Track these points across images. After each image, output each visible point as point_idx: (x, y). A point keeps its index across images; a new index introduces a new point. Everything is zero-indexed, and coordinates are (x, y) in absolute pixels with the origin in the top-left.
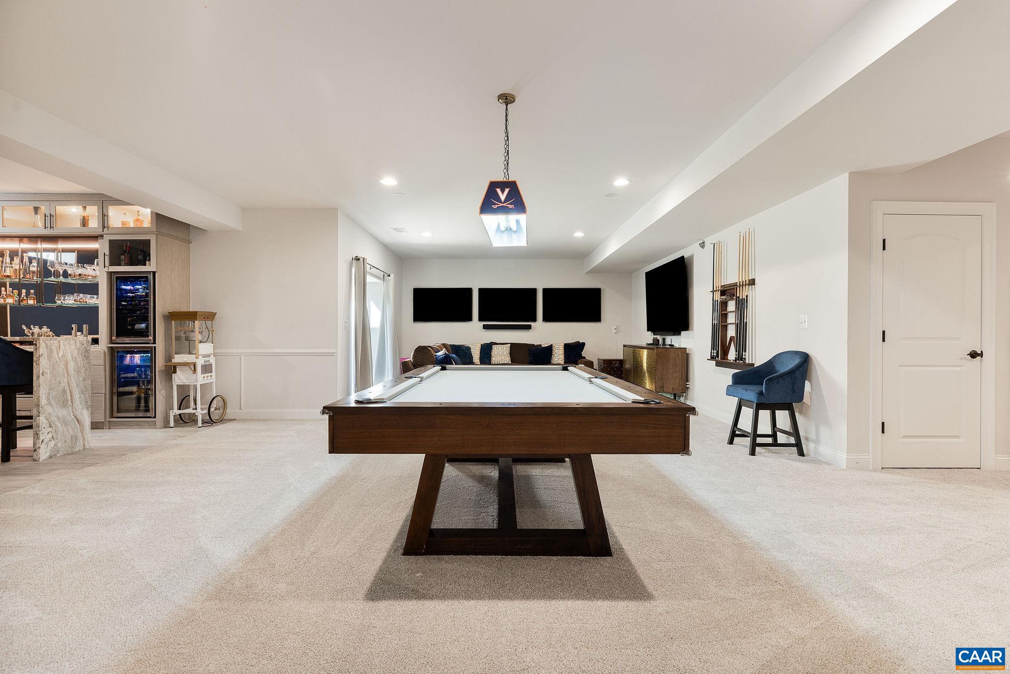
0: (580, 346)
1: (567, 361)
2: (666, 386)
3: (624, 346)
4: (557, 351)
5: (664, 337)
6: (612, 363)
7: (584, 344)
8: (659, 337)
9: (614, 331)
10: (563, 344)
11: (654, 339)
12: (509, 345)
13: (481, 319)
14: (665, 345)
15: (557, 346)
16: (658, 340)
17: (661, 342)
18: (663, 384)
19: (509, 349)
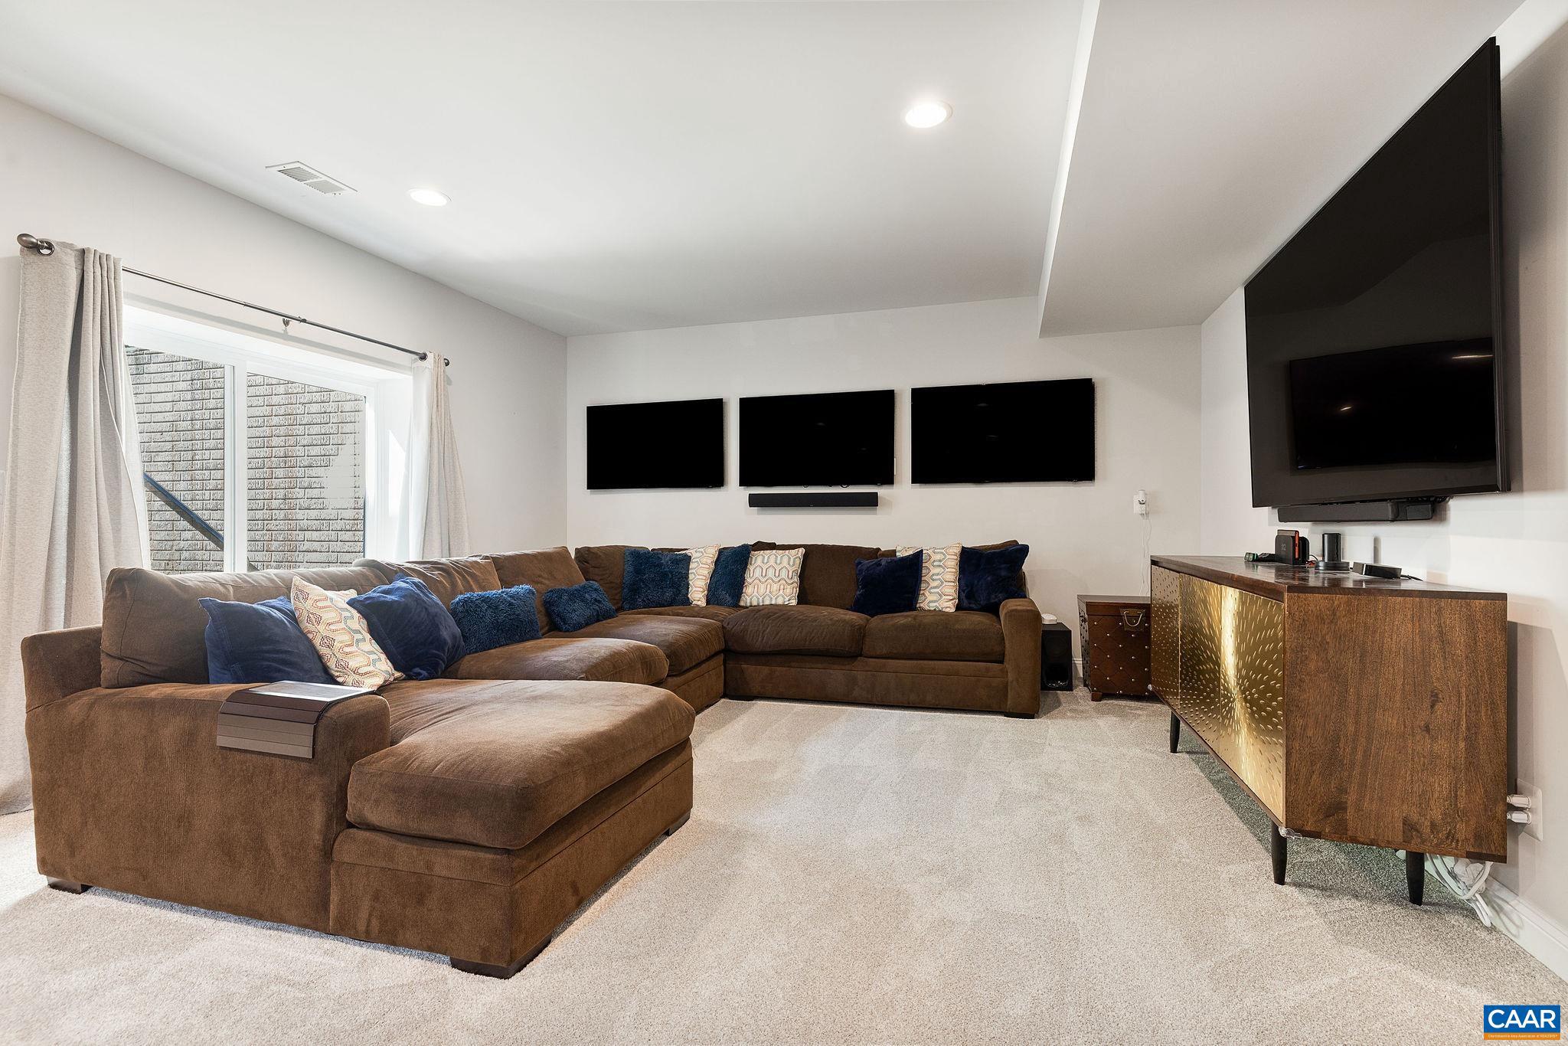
0: (1013, 555)
1: (965, 603)
2: (1359, 809)
3: (1154, 563)
4: (937, 571)
5: (1333, 528)
6: (1120, 617)
7: (1024, 550)
8: (1304, 529)
9: (1138, 509)
10: (958, 550)
11: (1280, 539)
12: (802, 551)
13: (745, 481)
14: (1344, 567)
15: (938, 557)
16: (1304, 542)
17: (1315, 550)
18: (1342, 790)
19: (798, 562)
